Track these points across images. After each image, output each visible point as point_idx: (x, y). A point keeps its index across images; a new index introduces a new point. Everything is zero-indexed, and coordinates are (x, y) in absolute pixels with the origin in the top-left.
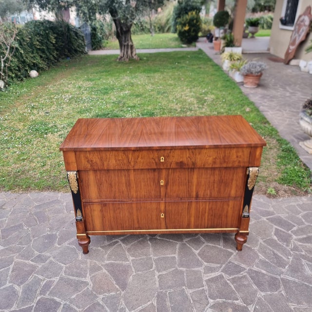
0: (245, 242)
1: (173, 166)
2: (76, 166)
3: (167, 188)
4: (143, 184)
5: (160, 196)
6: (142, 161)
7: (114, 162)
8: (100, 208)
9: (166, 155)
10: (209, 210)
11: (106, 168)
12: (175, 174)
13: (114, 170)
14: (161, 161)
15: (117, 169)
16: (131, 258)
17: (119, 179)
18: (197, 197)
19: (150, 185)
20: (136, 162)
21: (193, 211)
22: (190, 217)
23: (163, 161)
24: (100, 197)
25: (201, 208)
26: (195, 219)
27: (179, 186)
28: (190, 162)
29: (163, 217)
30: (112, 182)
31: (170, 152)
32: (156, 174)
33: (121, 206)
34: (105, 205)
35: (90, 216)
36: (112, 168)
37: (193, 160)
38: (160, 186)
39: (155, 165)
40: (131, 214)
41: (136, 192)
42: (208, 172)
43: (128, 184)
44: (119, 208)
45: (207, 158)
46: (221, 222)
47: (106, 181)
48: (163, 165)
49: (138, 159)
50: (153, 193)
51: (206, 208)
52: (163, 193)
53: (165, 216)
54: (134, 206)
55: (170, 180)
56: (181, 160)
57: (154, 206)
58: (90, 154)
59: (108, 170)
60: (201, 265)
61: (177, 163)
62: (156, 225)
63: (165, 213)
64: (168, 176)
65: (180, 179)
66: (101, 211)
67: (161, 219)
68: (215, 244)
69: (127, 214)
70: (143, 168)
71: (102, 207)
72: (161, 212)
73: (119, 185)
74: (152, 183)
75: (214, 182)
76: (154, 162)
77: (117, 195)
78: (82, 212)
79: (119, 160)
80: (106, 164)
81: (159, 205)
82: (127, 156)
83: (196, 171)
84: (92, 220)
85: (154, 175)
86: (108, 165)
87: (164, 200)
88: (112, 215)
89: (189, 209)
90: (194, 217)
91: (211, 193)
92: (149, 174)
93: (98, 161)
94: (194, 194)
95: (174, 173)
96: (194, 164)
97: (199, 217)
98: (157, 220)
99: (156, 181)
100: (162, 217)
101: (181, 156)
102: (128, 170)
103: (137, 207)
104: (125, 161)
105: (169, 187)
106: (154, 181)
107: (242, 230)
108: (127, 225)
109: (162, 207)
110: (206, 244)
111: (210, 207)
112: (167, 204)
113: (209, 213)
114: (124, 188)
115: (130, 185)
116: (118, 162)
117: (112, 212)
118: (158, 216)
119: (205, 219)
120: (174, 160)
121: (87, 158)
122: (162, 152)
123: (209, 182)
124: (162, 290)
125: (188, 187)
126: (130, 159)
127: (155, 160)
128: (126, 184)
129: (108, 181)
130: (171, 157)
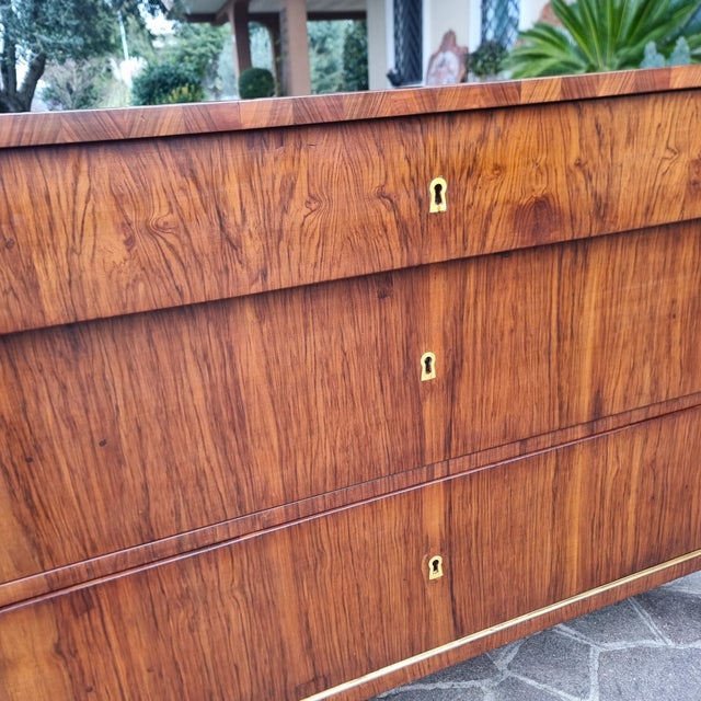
3: (453, 398)
4: (320, 395)
5: (422, 452)
6: (315, 221)
7: (118, 252)
8: (52, 637)
9: (456, 157)
10: (643, 474)
11: (54, 314)
12: (495, 297)
13: (125, 320)
14: (434, 208)
15: (142, 307)
17: (162, 395)
18: (597, 414)
19: (364, 396)
20: (274, 237)
21: (576, 503)
22: (564, 535)
23: (443, 207)
24: (43, 553)
25: (612, 470)
26: (583, 541)
27: (514, 371)
28: (585, 201)
29: (440, 573)
30: (115, 422)
31: (483, 139)
32: (395, 312)
33: (194, 582)
34: (85, 603)
36: (107, 309)
37: (601, 187)
38: (418, 391)
39: (395, 244)
40: (262, 609)
41: (285, 459)
43: (231, 418)
44: (185, 596)
45: (666, 165)
46: (686, 520)
47: (70, 422)
48: (445, 241)
49: (285, 210)
50: (382, 439)
51: (629, 473)
52: (433, 437)
53: (450, 571)
54: (278, 553)
55: (468, 342)
56: (540, 189)
57: (391, 521)
59: (75, 330)
61: (518, 214)
62: (405, 632)
63: (448, 548)
64: (459, 319)
65: (521, 325)
66: (63, 651)
67: (430, 594)
69: (238, 617)
70: (325, 274)
71: (63, 627)
72: (425, 548)
73: (166, 439)
74: (373, 384)
75: (672, 315)
76: (389, 218)
77: (161, 508)
79: (153, 231)
80: (48, 275)
81: (419, 511)
83: (598, 257)
85: (384, 322)
86: (72, 281)
87: (438, 471)
88: (141, 659)
89: (559, 492)
90: (582, 530)
91: (655, 381)
92: (353, 321)
94: (583, 403)
95: (489, 289)
96: (602, 208)
97: (600, 525)
98: (410, 601)
99: (397, 363)
100: (433, 575)
101: (542, 158)
102: (221, 306)
103: (294, 559)
104: (202, 236)
105: (464, 388)
106: (384, 366)
108: (246, 688)
109: (434, 521)
110: (596, 650)
111: (648, 456)
112: (457, 493)
113: (640, 497)
114: (206, 452)
115: (239, 422)
116: (145, 245)
117: (138, 638)
118: (413, 577)
119: (624, 528)
120: (503, 194)
122: (437, 134)
123: (652, 318)
125: (559, 369)
126: (234, 217)
127: (395, 207)
128: (216, 417)
129: (80, 420)
130: (487, 172)
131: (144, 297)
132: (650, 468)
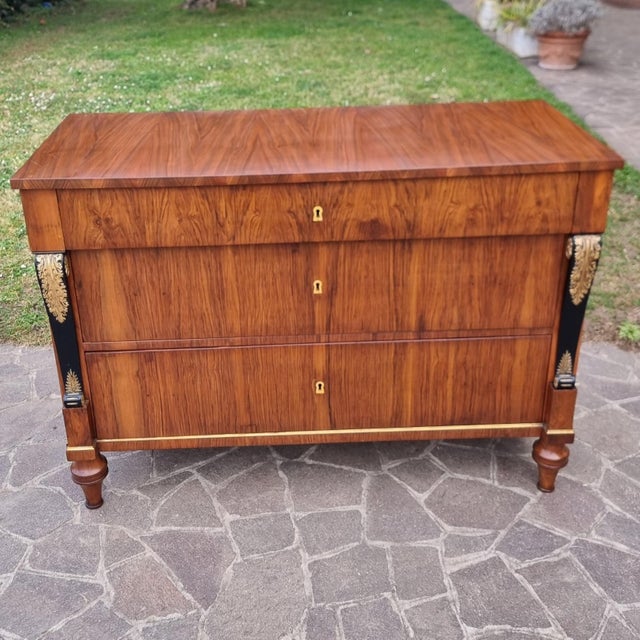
0: (563, 463)
1: (351, 233)
2: (61, 236)
3: (331, 305)
4: (261, 291)
5: (313, 327)
6: (258, 219)
7: (175, 224)
8: (136, 369)
9: (328, 199)
10: (457, 368)
11: (150, 243)
12: (356, 260)
13: (176, 248)
14: (315, 219)
15: (183, 244)
16: (228, 518)
17: (189, 278)
18: (422, 328)
19: (283, 294)
20: (239, 224)
21: (410, 374)
22: (401, 390)
23: (321, 219)
24: (137, 333)
25: (434, 362)
26: (415, 397)
27: (368, 297)
28: (400, 223)
29: (322, 391)
30: (169, 286)
31: (341, 192)
32: (301, 259)
33: (196, 361)
34: (150, 358)
35: (107, 394)
36: (169, 243)
37: (410, 217)
38: (312, 299)
39: (296, 231)
40: (227, 382)
41: (242, 316)
42: (454, 252)
43: (219, 294)
44: (192, 366)
45: (451, 210)
46: (491, 404)
47: (153, 283)
48: (321, 233)
49: (244, 214)
50: (292, 317)
51: (447, 365)
52: (320, 321)
53: (328, 391)
54: (236, 358)
55: (340, 280)
56: (374, 215)
57: (296, 358)
58: (101, 201)
59: (158, 250)
60: (436, 532)
61: (361, 225)
62: (301, 417)
63: (327, 379)
64: (335, 267)
65: (371, 275)
66: (140, 376)
67: (316, 400)
68: (474, 475)
69: (215, 385)
70: (261, 241)
71: (141, 365)
72: (314, 376)
73: (190, 298)
74: (288, 290)
75: (471, 283)
76: (293, 221)
77: (185, 325)
78: (81, 381)
79: (190, 218)
80: (150, 229)
81: (311, 356)
82: (214, 203)
83: (417, 250)
84: (112, 404)
85: (295, 263)
86: (157, 232)
87: (323, 339)
88: (170, 389)
89: (398, 367)
90: (414, 391)
91: (462, 317)
92: (279, 261)
93: (128, 223)
94: (412, 320)
95: (352, 255)
96: (411, 226)
97: (427, 391)
98: (304, 401)
99: (301, 282)
100: (318, 391)
101: (374, 202)
102: (217, 248)
103: (244, 363)
104: (208, 221)
105: (338, 301)
106: (294, 283)
107: (554, 428)
108: (216, 417)
109: (320, 362)
110: (448, 475)
111: (460, 357)
112: (333, 352)
113: (456, 381)
114: (206, 306)
115: (222, 294)
116: (186, 222)
117: (170, 378)
118: (306, 390)
119: (444, 397)
120: (353, 215)
121: (93, 211)
122: (317, 190)
123: (457, 283)
124: (322, 604)
125: (395, 300)
126: (222, 215)
127: (295, 217)
128: (212, 292)
129: (156, 283)
130: (344, 206)
131: (183, 241)
132: (462, 366)
